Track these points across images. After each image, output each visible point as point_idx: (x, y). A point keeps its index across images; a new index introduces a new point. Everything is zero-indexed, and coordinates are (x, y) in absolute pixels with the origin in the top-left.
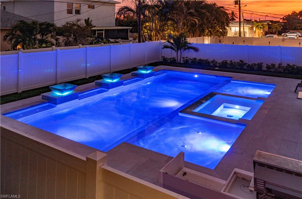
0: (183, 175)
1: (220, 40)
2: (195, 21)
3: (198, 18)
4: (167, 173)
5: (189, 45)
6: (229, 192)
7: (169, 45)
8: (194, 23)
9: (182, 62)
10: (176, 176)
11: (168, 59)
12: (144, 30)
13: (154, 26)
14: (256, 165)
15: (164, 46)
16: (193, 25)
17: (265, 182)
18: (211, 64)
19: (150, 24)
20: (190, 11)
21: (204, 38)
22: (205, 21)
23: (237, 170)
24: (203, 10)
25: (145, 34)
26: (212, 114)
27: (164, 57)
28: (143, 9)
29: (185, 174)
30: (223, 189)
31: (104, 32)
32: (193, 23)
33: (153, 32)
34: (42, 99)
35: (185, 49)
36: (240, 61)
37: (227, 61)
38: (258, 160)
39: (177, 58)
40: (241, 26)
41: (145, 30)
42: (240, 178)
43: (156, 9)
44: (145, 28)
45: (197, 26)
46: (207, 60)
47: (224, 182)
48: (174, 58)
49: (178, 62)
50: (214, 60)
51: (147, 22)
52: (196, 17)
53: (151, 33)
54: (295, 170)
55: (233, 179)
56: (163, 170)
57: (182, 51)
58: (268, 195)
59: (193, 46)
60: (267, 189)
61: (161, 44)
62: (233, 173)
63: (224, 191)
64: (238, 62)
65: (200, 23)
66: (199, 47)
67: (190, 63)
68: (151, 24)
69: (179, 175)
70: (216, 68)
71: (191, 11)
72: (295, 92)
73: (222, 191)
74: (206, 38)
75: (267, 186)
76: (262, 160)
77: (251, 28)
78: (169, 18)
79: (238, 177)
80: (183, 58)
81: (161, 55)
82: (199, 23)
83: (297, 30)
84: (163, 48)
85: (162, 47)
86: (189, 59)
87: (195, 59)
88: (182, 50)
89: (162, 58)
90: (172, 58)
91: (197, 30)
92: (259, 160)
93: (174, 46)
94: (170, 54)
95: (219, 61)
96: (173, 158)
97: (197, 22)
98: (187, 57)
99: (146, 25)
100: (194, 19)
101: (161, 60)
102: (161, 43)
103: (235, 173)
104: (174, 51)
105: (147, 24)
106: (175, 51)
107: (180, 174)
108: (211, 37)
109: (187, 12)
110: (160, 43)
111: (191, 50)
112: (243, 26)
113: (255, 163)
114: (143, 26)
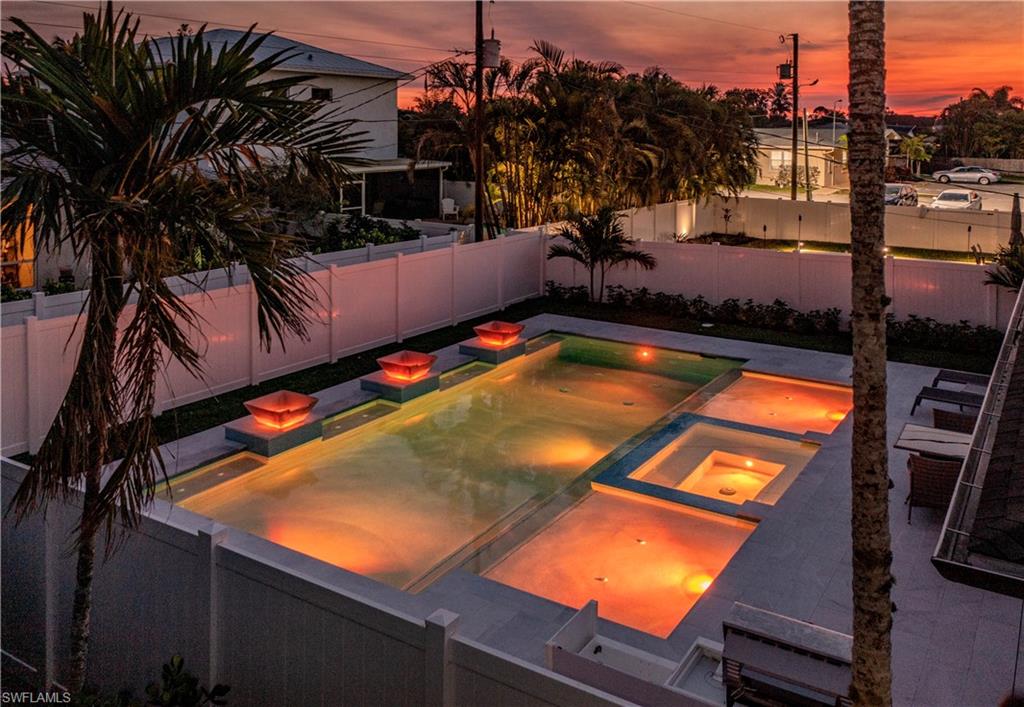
0: (595, 652)
1: (727, 211)
2: (646, 157)
3: (656, 148)
4: (560, 648)
5: (627, 248)
6: (680, 686)
7: (568, 245)
8: (645, 162)
9: (605, 300)
10: (580, 654)
11: (564, 289)
12: (490, 189)
13: (522, 174)
14: (729, 631)
15: (553, 249)
16: (644, 169)
17: (741, 666)
18: (692, 310)
19: (511, 166)
20: (631, 124)
21: (675, 206)
22: (679, 155)
23: (702, 641)
24: (672, 120)
25: (494, 203)
26: (679, 488)
27: (552, 282)
28: (491, 123)
29: (598, 649)
30: (668, 681)
31: (362, 183)
32: (640, 163)
33: (520, 196)
34: (227, 438)
35: (614, 261)
36: (775, 303)
37: (738, 300)
38: (733, 622)
39: (589, 287)
40: (799, 147)
41: (493, 190)
42: (707, 658)
43: (527, 124)
44: (495, 180)
45: (653, 176)
46: (680, 296)
47: (673, 665)
48: (582, 287)
49: (593, 299)
50: (700, 296)
51: (501, 159)
52: (649, 146)
53: (514, 198)
54: (794, 642)
55: (693, 659)
56: (554, 640)
58: (746, 691)
59: (641, 249)
60: (743, 678)
61: (545, 240)
62: (692, 647)
63: (671, 684)
64: (768, 307)
65: (662, 165)
66: (655, 254)
67: (629, 303)
68: (514, 170)
69: (586, 653)
70: (704, 325)
71: (636, 123)
72: (912, 413)
73: (666, 685)
74: (683, 205)
75: (746, 673)
76: (739, 623)
77: (832, 154)
78: (567, 151)
79: (703, 656)
80: (609, 287)
81: (544, 278)
82: (660, 164)
83: (985, 156)
84: (550, 257)
85: (548, 251)
86: (627, 291)
87: (644, 290)
88: (605, 264)
89: (547, 288)
90: (577, 286)
91: (656, 186)
92: (735, 623)
93: (582, 249)
94: (570, 273)
95: (716, 300)
96: (577, 611)
97: (655, 162)
98: (619, 286)
99: (496, 170)
100: (646, 152)
101: (542, 291)
102: (543, 238)
103: (698, 647)
104: (583, 265)
105: (502, 167)
106: (586, 264)
107: (590, 647)
108: (697, 202)
109: (624, 129)
110: (541, 237)
111: (632, 263)
112: (803, 147)
113: (727, 629)
114: (488, 172)
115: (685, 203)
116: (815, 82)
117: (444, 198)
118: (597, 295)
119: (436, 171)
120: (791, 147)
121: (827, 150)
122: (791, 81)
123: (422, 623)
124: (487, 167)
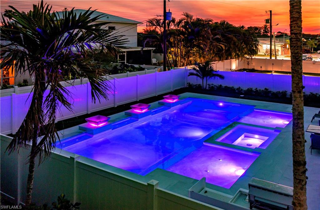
1: (248, 62)
2: (221, 46)
3: (224, 43)
4: (193, 192)
5: (215, 73)
6: (234, 203)
7: (195, 72)
8: (221, 48)
9: (207, 88)
10: (200, 193)
11: (193, 85)
12: (168, 56)
13: (179, 51)
15: (190, 73)
16: (220, 50)
17: (255, 197)
18: (237, 91)
20: (216, 37)
21: (231, 61)
22: (232, 46)
23: (241, 189)
24: (230, 36)
25: (170, 60)
27: (189, 83)
28: (169, 36)
29: (206, 192)
31: (126, 54)
32: (219, 48)
33: (179, 58)
34: (79, 129)
35: (210, 77)
36: (265, 89)
37: (252, 88)
39: (202, 85)
40: (272, 43)
41: (170, 56)
42: (243, 194)
43: (181, 37)
44: (170, 53)
45: (223, 52)
46: (233, 87)
47: (232, 197)
48: (200, 85)
49: (203, 88)
50: (239, 87)
51: (172, 47)
52: (222, 43)
53: (176, 58)
54: (273, 189)
55: (238, 195)
56: (191, 189)
57: (208, 78)
58: (257, 204)
59: (219, 74)
60: (255, 200)
62: (238, 191)
63: (231, 202)
64: (263, 90)
65: (226, 49)
66: (224, 75)
67: (215, 89)
68: (176, 50)
69: (202, 193)
70: (241, 96)
71: (218, 36)
72: (312, 122)
73: (229, 202)
74: (233, 60)
76: (254, 184)
77: (283, 45)
78: (194, 45)
79: (242, 194)
80: (209, 85)
81: (187, 82)
84: (189, 76)
85: (188, 74)
86: (215, 86)
87: (221, 85)
89: (188, 85)
90: (198, 84)
91: (224, 55)
92: (253, 184)
93: (200, 73)
94: (195, 81)
95: (245, 88)
96: (199, 180)
97: (224, 48)
98: (212, 84)
99: (170, 50)
100: (221, 45)
101: (186, 86)
102: (186, 70)
103: (240, 191)
104: (200, 78)
105: (172, 49)
107: (203, 191)
108: (238, 60)
109: (214, 38)
111: (216, 77)
112: (274, 44)
113: (250, 185)
114: (168, 51)
115: (235, 60)
116: (278, 25)
117: (153, 58)
118: (205, 87)
119: (150, 50)
120: (270, 43)
121: (282, 44)
122: (270, 24)
123: (146, 184)
124: (168, 49)
